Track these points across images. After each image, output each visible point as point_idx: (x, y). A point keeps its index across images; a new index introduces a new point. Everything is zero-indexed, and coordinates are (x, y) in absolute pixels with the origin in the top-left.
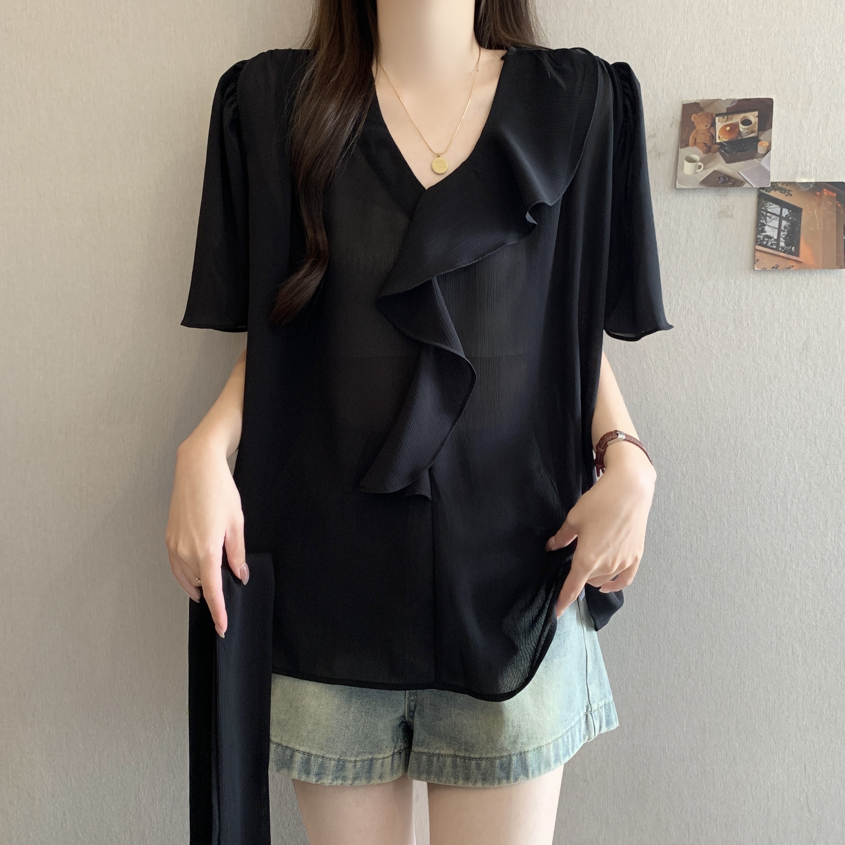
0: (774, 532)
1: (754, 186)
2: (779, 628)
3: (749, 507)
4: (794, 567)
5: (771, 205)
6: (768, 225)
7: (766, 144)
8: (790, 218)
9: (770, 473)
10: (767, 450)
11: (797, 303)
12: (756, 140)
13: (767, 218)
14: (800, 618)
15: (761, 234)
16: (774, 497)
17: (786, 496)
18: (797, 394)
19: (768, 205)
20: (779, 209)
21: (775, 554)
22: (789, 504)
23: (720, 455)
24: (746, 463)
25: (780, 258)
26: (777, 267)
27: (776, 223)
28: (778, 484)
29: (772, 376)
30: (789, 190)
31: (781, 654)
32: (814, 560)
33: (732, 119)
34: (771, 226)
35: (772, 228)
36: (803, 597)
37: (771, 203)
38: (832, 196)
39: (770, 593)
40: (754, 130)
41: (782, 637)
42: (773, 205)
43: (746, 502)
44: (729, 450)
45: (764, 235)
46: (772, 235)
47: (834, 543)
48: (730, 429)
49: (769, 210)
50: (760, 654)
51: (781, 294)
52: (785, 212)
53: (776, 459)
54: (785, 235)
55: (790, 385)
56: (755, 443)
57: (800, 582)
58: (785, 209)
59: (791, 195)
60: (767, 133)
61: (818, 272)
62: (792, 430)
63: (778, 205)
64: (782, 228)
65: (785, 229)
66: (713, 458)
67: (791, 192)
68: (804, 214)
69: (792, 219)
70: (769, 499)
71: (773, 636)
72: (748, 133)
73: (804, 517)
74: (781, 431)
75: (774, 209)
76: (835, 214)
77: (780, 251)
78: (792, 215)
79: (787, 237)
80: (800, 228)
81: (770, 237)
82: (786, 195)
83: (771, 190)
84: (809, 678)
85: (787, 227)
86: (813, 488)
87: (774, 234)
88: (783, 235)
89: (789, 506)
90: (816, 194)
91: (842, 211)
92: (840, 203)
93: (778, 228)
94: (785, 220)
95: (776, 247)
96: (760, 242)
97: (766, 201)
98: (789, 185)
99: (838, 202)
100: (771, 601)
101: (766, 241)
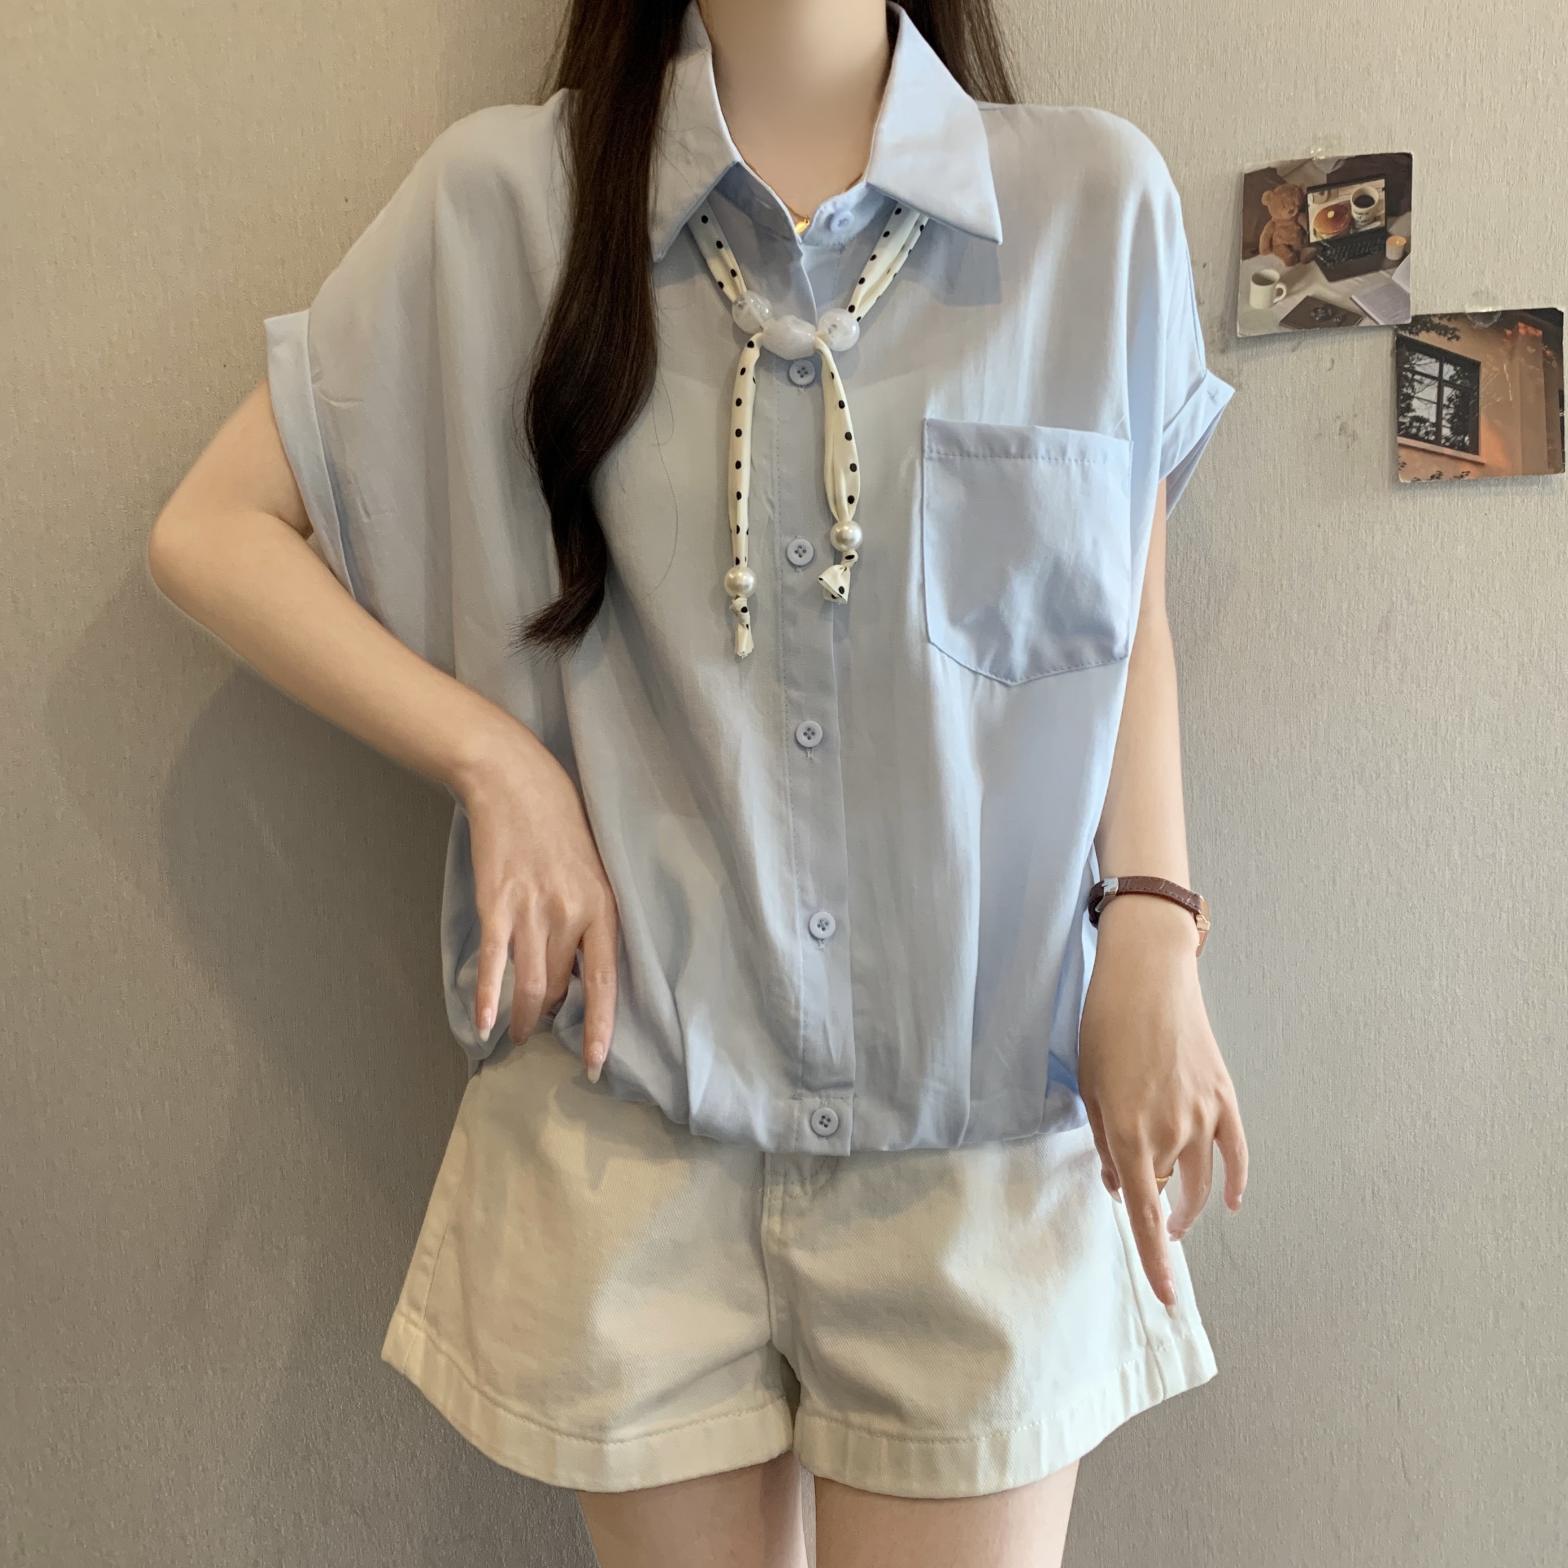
1: (1382, 323)
4: (1372, 1037)
5: (1421, 360)
6: (1418, 398)
7: (1400, 241)
8: (1459, 382)
12: (1383, 234)
13: (1416, 384)
15: (1405, 414)
16: (1332, 907)
19: (1416, 359)
20: (1437, 365)
22: (1360, 920)
25: (1444, 459)
26: (1440, 475)
27: (1430, 393)
30: (1455, 329)
33: (1337, 196)
34: (1422, 399)
35: (1426, 402)
37: (1421, 356)
38: (1535, 337)
40: (1378, 215)
42: (1425, 359)
45: (1411, 417)
46: (1426, 416)
47: (1447, 992)
49: (1418, 369)
52: (1449, 371)
54: (1451, 414)
58: (1449, 365)
59: (1458, 338)
60: (1402, 219)
63: (1435, 358)
64: (1445, 402)
65: (1450, 403)
67: (1457, 333)
68: (1484, 371)
69: (1461, 383)
72: (1367, 222)
75: (1428, 366)
76: (1540, 371)
77: (1444, 445)
78: (1461, 375)
79: (1454, 419)
80: (1478, 400)
81: (1422, 420)
82: (1449, 339)
83: (1420, 331)
85: (1453, 400)
86: (1405, 889)
87: (1430, 414)
88: (1446, 414)
89: (1360, 924)
90: (1505, 333)
91: (1555, 364)
92: (1548, 349)
93: (1436, 401)
94: (1449, 387)
95: (1436, 439)
96: (1404, 431)
97: (1413, 352)
98: (1452, 320)
99: (1546, 346)
100: (1330, 1100)
101: (1415, 427)
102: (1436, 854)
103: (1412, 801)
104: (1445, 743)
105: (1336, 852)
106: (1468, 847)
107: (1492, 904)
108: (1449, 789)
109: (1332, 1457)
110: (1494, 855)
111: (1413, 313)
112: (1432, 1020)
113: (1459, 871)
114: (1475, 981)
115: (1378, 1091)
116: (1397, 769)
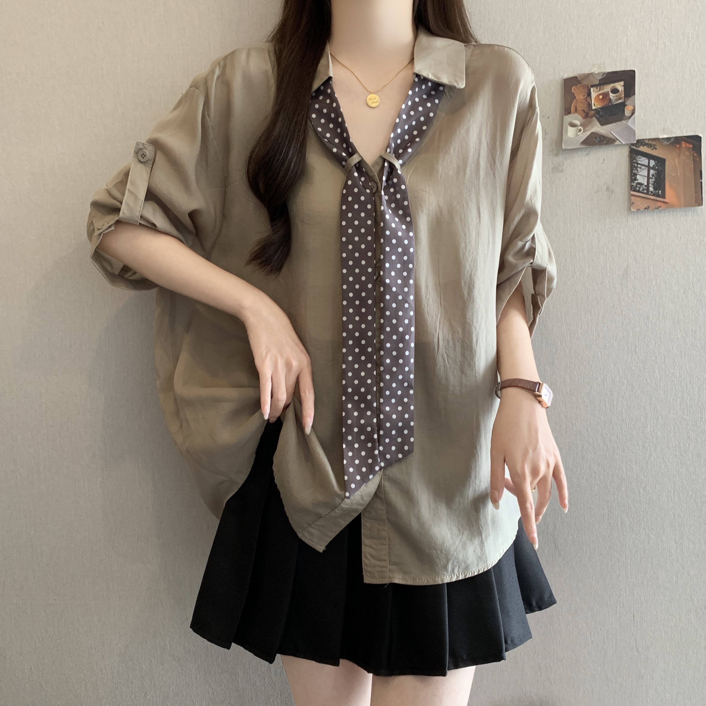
1: (624, 143)
3: (582, 405)
5: (640, 158)
6: (639, 175)
7: (631, 108)
8: (657, 168)
12: (623, 105)
13: (638, 169)
15: (634, 181)
16: (603, 396)
17: (612, 395)
19: (638, 158)
20: (647, 161)
22: (615, 402)
24: (579, 369)
25: (650, 201)
26: (648, 208)
27: (645, 172)
28: (605, 385)
30: (655, 145)
33: (603, 89)
35: (643, 176)
36: (629, 477)
38: (689, 148)
40: (621, 97)
41: (612, 510)
42: (643, 158)
45: (637, 183)
46: (643, 182)
47: (653, 433)
49: (639, 162)
52: (652, 163)
54: (653, 181)
56: (586, 352)
58: (652, 160)
59: (656, 149)
60: (631, 99)
63: (647, 157)
64: (651, 176)
65: (653, 177)
67: (656, 147)
68: (667, 163)
72: (617, 100)
75: (644, 161)
76: (692, 162)
77: (650, 195)
78: (658, 165)
80: (665, 175)
81: (641, 184)
82: (652, 149)
83: (640, 146)
85: (654, 175)
86: (635, 388)
88: (651, 181)
90: (676, 146)
91: (698, 159)
92: (696, 152)
93: (647, 176)
94: (652, 170)
95: (647, 192)
96: (633, 189)
97: (637, 155)
98: (654, 141)
99: (694, 152)
100: (602, 481)
101: (638, 187)
102: (648, 373)
103: (638, 349)
104: (652, 324)
105: (605, 372)
106: (662, 370)
107: (673, 395)
108: (654, 343)
110: (673, 373)
111: (637, 139)
112: (647, 446)
113: (659, 380)
114: (666, 428)
115: (623, 477)
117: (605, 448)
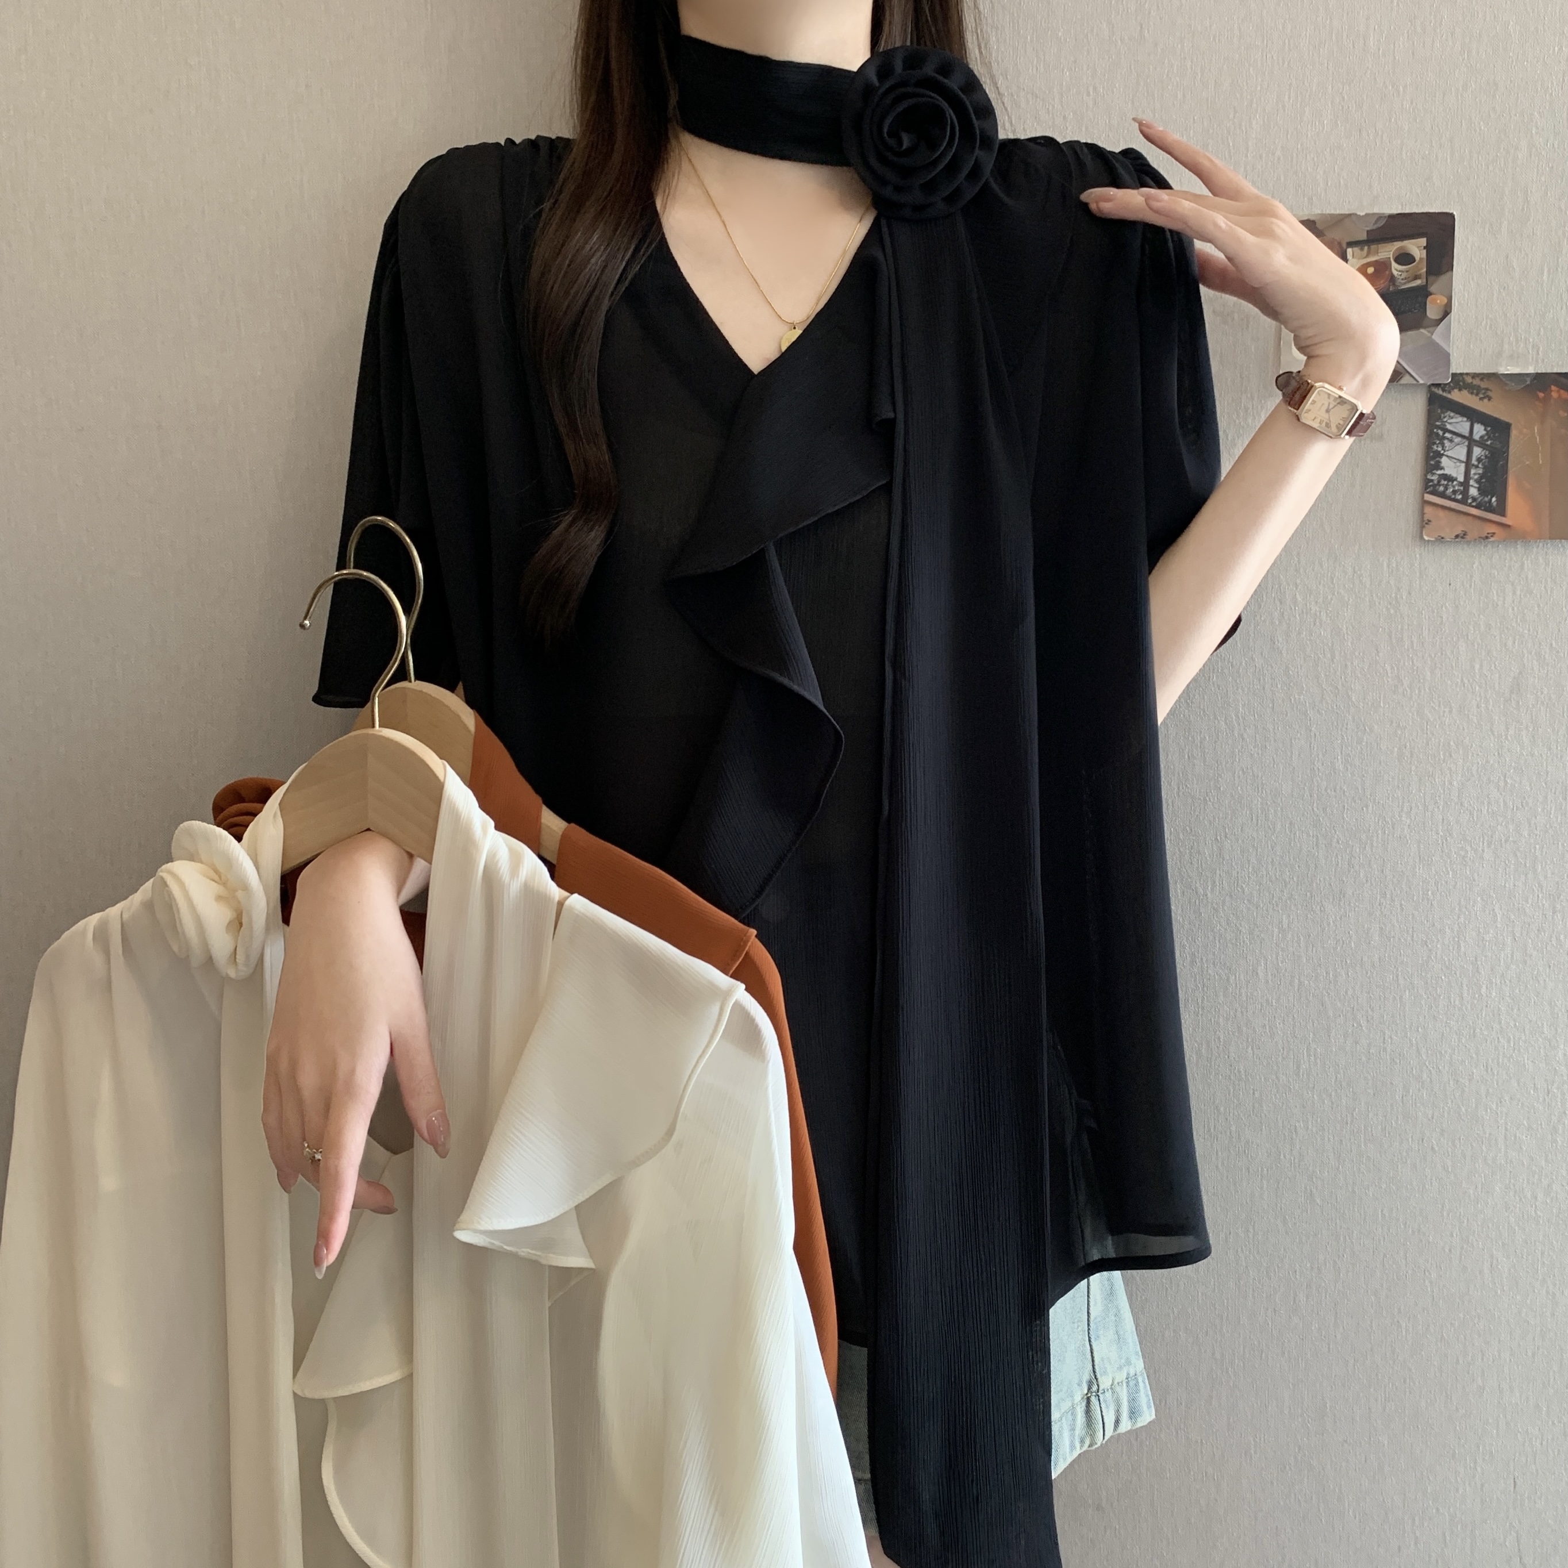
0: (1456, 1040)
1: (1421, 382)
2: (1465, 1221)
3: (1407, 992)
4: (1494, 1107)
5: (1452, 418)
6: (1447, 456)
7: (1441, 301)
8: (1489, 443)
9: (1447, 927)
10: (1442, 884)
11: (1500, 603)
12: (1422, 294)
13: (1446, 441)
14: (1506, 1203)
15: (1434, 471)
16: (1455, 973)
17: (1478, 971)
18: (1499, 777)
19: (1447, 418)
20: (1467, 425)
21: (1458, 1081)
22: (1484, 987)
23: (1353, 894)
24: (1402, 909)
25: (1470, 518)
26: (1464, 535)
27: (1460, 452)
28: (1463, 949)
29: (1452, 743)
30: (1487, 390)
31: (1469, 1270)
32: (1532, 1092)
33: (1378, 252)
34: (1451, 457)
35: (1455, 461)
36: (1511, 1161)
37: (1452, 414)
38: (1566, 400)
39: (1449, 1155)
40: (1419, 274)
41: (1471, 1237)
42: (1456, 418)
43: (1401, 981)
44: (1369, 884)
45: (1439, 475)
46: (1454, 475)
48: (1372, 846)
49: (1449, 427)
50: (1428, 1271)
51: (1471, 586)
52: (1479, 430)
53: (1460, 901)
54: (1479, 474)
55: (1487, 762)
56: (1419, 869)
57: (1505, 1133)
58: (1479, 425)
59: (1490, 398)
60: (1443, 279)
61: (1541, 545)
62: (1489, 846)
63: (1465, 417)
64: (1474, 462)
65: (1479, 463)
66: (1340, 901)
67: (1489, 393)
68: (1514, 434)
69: (1491, 443)
70: (1445, 976)
71: (1455, 1236)
72: (1408, 280)
73: (1512, 1010)
74: (1468, 848)
75: (1460, 424)
77: (1470, 505)
78: (1492, 435)
79: (1481, 479)
80: (1507, 461)
81: (1450, 479)
82: (1480, 399)
83: (1453, 388)
84: (1523, 1315)
85: (1482, 460)
86: (1531, 956)
87: (1457, 472)
88: (1475, 474)
89: (1483, 990)
90: (1537, 395)
93: (1465, 460)
94: (1479, 447)
95: (1462, 498)
96: (1432, 488)
97: (1444, 410)
98: (1485, 380)
101: (1443, 485)
105: (1462, 916)
109: (1445, 1537)
111: (1452, 372)
116: (1526, 834)
117: (1457, 1094)
